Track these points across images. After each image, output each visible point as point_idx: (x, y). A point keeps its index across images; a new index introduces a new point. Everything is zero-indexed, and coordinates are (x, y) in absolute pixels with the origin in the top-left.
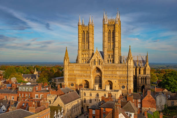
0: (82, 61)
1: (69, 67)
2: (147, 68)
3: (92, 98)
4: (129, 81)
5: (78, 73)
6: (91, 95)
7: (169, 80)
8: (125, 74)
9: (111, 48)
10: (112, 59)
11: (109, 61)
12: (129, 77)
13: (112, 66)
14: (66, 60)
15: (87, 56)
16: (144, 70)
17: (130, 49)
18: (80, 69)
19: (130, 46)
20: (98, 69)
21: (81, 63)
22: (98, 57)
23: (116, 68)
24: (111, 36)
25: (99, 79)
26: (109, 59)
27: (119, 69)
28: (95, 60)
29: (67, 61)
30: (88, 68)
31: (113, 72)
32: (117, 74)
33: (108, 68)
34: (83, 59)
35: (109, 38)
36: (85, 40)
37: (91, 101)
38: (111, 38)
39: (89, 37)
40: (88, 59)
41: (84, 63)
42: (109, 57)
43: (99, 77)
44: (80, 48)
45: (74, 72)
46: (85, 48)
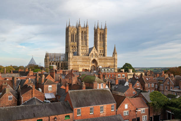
1: (73, 59)
5: (80, 64)
8: (112, 64)
11: (101, 55)
12: (115, 66)
13: (104, 58)
15: (85, 50)
17: (115, 47)
18: (81, 60)
19: (115, 45)
20: (93, 61)
22: (95, 51)
25: (93, 68)
26: (101, 54)
27: (109, 61)
30: (88, 59)
31: (105, 63)
32: (108, 64)
33: (102, 60)
34: (82, 53)
36: (84, 38)
38: (102, 38)
41: (83, 55)
42: (101, 52)
43: (93, 66)
44: (80, 44)
45: (77, 63)
46: (83, 44)
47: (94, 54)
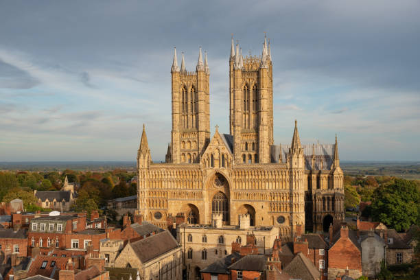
0: (183, 157)
1: (151, 173)
2: (335, 172)
3: (207, 247)
4: (294, 206)
5: (173, 187)
6: (205, 239)
7: (389, 202)
8: (284, 187)
9: (252, 126)
10: (253, 154)
11: (247, 158)
12: (294, 195)
13: (253, 168)
14: (142, 157)
15: (194, 145)
16: (329, 177)
17: (296, 129)
18: (176, 177)
19: (296, 122)
20: (219, 178)
21: (179, 163)
22: (220, 147)
23: (263, 173)
24: (251, 99)
25: (222, 200)
26: (247, 154)
27: (270, 177)
28: (212, 156)
29: (144, 158)
30: (197, 174)
31: (257, 184)
32: (267, 188)
33: (243, 174)
34: (184, 154)
35: (246, 102)
36: (189, 108)
37: (204, 254)
38: (251, 102)
39: (197, 101)
40: (197, 153)
41: (187, 162)
42: (247, 149)
43: (222, 195)
44: (176, 126)
45: (163, 185)
46: (187, 127)
47: (216, 156)
